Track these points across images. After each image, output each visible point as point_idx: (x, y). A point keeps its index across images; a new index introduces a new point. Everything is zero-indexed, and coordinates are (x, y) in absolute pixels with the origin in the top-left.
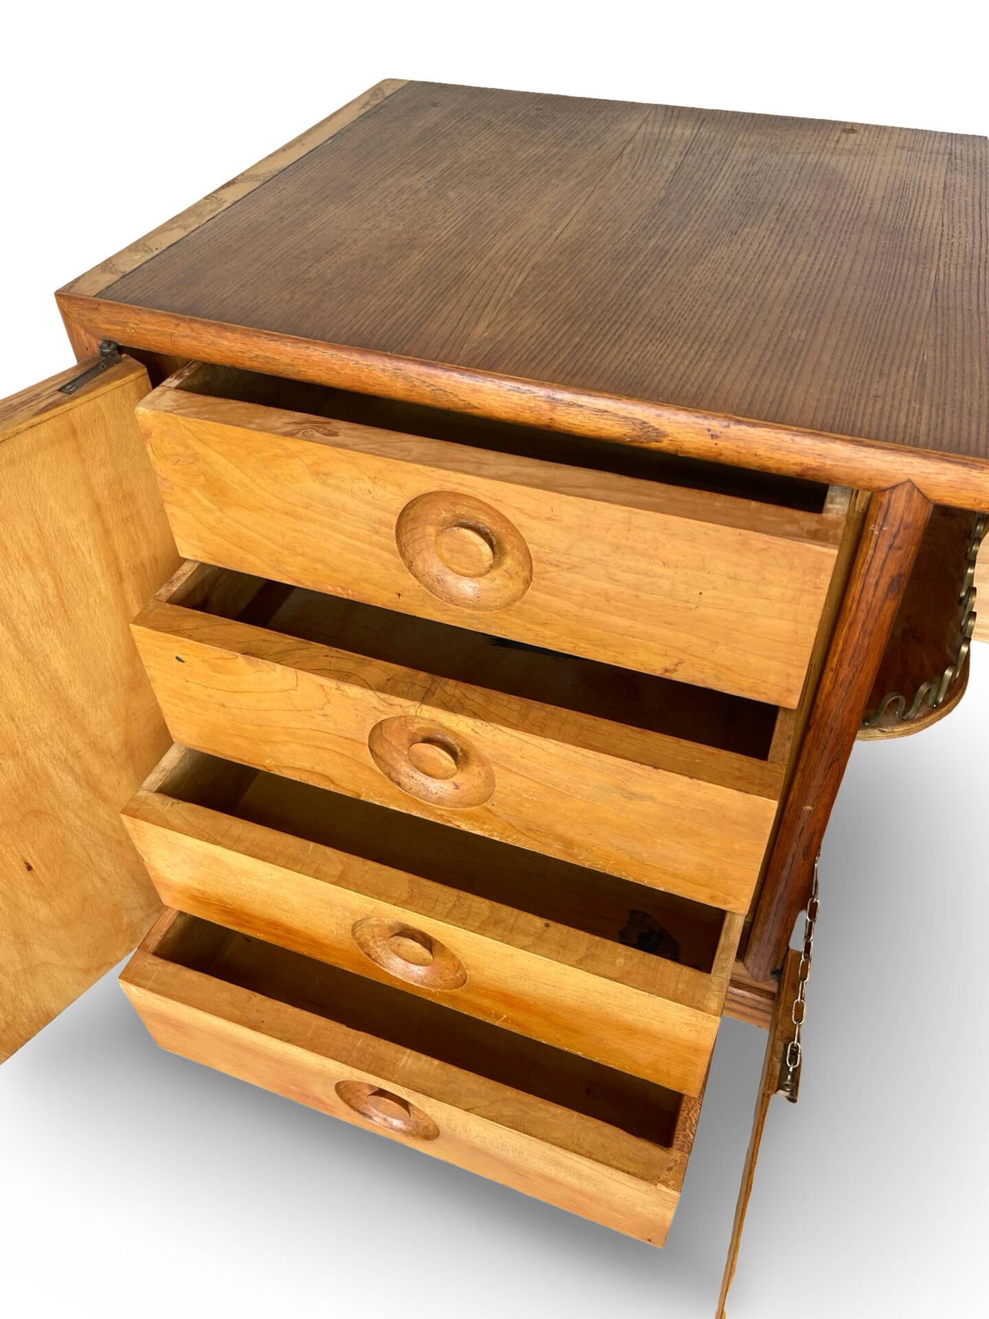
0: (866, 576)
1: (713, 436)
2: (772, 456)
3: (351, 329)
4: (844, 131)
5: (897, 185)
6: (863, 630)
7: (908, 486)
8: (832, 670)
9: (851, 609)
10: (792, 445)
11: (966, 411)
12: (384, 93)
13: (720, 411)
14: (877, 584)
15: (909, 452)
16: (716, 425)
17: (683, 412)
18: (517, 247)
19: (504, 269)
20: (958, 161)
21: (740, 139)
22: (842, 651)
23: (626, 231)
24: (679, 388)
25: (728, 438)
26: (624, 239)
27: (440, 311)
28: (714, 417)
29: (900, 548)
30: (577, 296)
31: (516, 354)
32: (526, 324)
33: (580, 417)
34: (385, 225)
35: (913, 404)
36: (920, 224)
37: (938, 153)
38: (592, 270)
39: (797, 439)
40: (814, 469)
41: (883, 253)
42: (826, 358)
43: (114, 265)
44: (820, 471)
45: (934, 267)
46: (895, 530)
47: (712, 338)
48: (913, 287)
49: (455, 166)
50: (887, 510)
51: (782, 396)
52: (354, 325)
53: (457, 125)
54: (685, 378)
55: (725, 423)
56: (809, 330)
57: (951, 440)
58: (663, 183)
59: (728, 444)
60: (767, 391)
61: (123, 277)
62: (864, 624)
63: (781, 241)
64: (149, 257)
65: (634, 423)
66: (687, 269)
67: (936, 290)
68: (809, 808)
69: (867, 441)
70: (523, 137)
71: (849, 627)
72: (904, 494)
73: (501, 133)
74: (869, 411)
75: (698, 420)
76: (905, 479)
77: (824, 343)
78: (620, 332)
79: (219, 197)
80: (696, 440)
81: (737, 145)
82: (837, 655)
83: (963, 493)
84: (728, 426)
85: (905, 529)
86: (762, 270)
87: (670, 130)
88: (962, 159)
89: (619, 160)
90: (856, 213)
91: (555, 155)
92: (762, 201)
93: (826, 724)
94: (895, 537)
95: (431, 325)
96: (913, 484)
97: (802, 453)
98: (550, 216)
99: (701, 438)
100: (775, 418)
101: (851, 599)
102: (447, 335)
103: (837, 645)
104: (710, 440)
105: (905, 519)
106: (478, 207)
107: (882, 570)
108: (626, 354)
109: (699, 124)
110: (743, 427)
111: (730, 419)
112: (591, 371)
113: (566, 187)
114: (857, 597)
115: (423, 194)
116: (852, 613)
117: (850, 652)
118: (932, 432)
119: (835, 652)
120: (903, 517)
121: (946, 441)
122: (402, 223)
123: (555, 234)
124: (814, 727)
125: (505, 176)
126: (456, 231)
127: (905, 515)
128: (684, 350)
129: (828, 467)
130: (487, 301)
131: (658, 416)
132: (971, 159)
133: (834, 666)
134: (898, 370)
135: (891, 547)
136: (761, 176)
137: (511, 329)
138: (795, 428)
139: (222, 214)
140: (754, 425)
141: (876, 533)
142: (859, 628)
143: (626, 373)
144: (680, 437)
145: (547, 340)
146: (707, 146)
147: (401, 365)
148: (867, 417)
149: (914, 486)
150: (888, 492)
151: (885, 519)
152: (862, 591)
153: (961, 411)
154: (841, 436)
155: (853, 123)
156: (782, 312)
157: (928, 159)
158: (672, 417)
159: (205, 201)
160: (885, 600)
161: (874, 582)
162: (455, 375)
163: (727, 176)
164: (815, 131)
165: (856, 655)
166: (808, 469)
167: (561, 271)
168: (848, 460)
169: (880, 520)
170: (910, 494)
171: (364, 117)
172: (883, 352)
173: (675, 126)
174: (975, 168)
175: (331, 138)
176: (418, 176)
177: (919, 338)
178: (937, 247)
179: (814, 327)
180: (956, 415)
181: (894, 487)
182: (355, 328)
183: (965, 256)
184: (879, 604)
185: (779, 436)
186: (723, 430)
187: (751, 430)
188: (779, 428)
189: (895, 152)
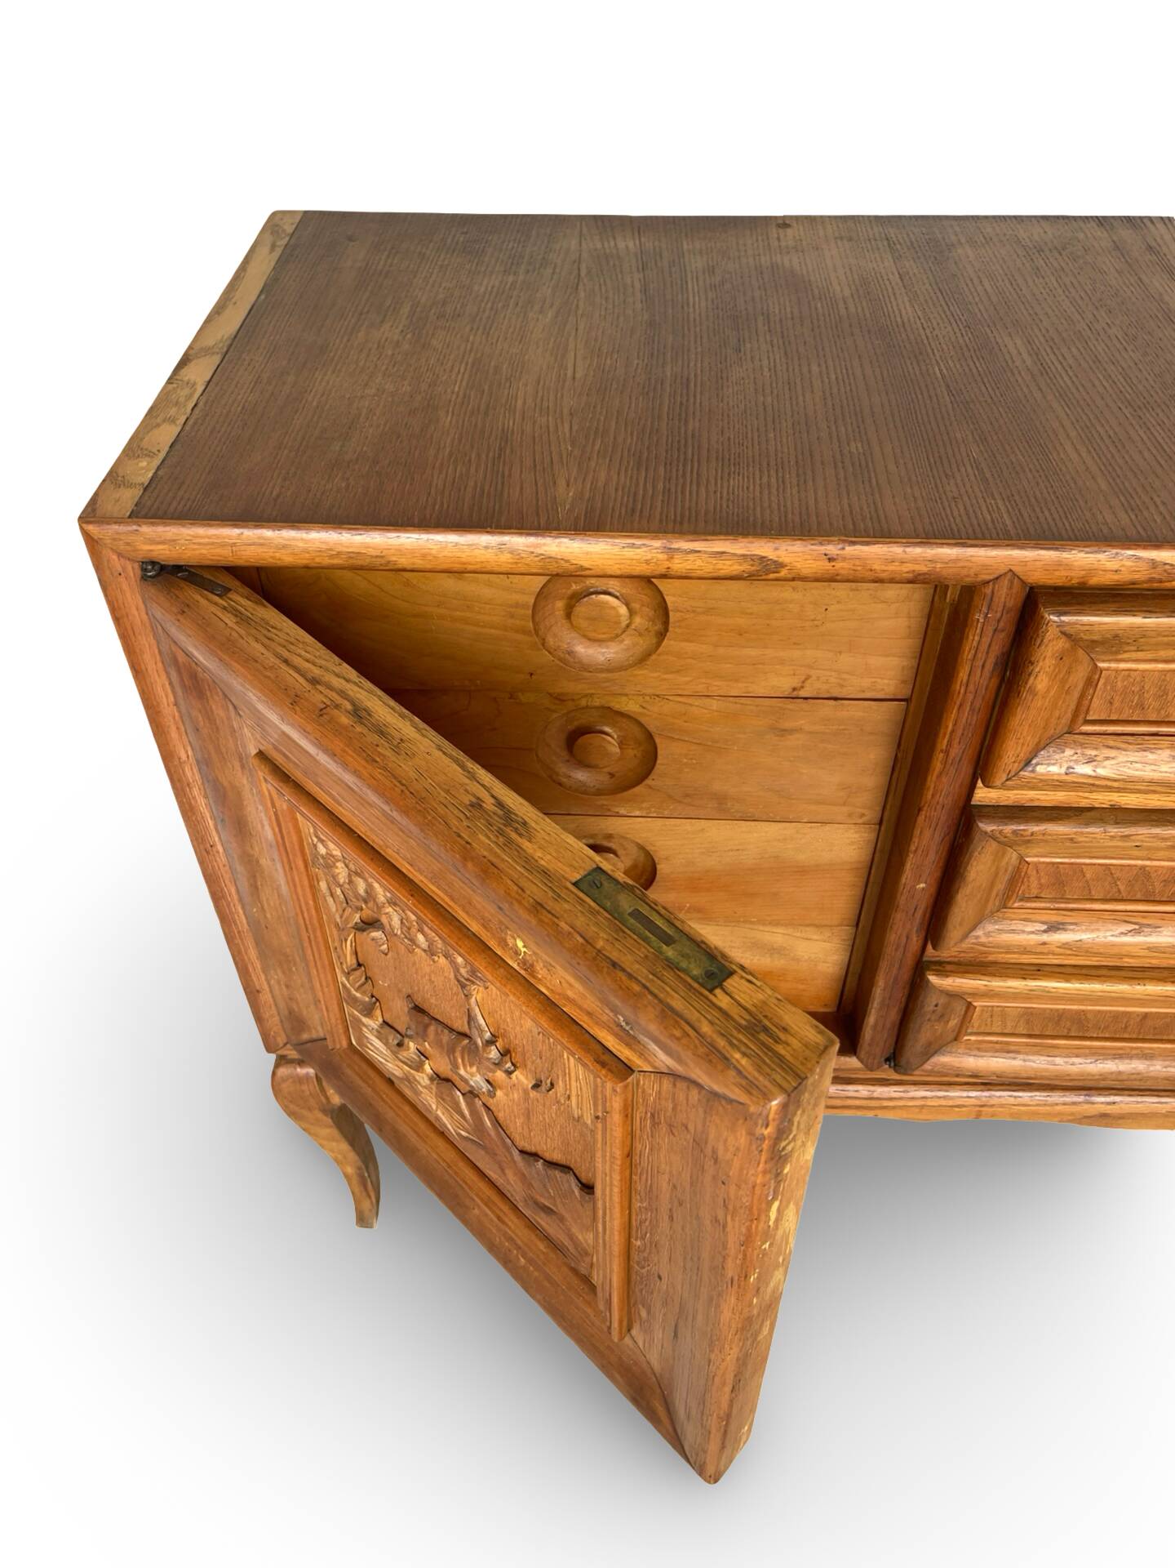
0: (973, 660)
1: (830, 560)
2: (886, 568)
3: (434, 509)
4: (779, 226)
5: (857, 282)
6: (972, 709)
7: (1009, 575)
8: (942, 751)
9: (959, 693)
10: (906, 556)
11: (1033, 500)
12: (284, 231)
13: (833, 535)
14: (983, 666)
15: (1008, 545)
16: (832, 549)
17: (799, 542)
18: (540, 394)
19: (544, 420)
20: (898, 246)
21: (685, 247)
22: (953, 731)
23: (636, 362)
24: (783, 519)
25: (844, 559)
26: (639, 371)
27: (510, 475)
28: (830, 542)
29: (1003, 631)
30: (632, 439)
31: (613, 509)
32: (603, 476)
33: (699, 563)
34: (390, 387)
35: (988, 501)
36: (899, 319)
37: (875, 240)
38: (629, 408)
39: (908, 550)
40: (924, 574)
41: (883, 355)
42: (892, 467)
43: (123, 477)
44: (930, 575)
45: (934, 362)
46: (999, 615)
47: (782, 463)
48: (927, 386)
49: (418, 309)
50: (992, 599)
51: (876, 511)
52: (434, 505)
53: (389, 261)
54: (782, 508)
55: (840, 546)
56: (862, 442)
57: (1036, 530)
58: (640, 305)
59: (845, 565)
60: (861, 509)
61: (145, 489)
62: (972, 703)
63: (786, 354)
64: (157, 462)
65: (752, 560)
66: (717, 395)
67: (948, 386)
68: (922, 885)
69: (970, 542)
70: (467, 267)
71: (959, 709)
72: (1006, 582)
73: (441, 266)
74: (956, 513)
75: (813, 547)
76: (1007, 569)
77: (883, 454)
78: (695, 471)
79: (186, 379)
80: (814, 566)
81: (686, 255)
82: (947, 736)
83: (1057, 573)
84: (843, 549)
85: (1007, 613)
86: (787, 388)
87: (612, 244)
88: (900, 244)
89: (581, 284)
90: (837, 317)
91: (513, 284)
92: (744, 313)
93: (938, 803)
94: (999, 621)
95: (511, 491)
96: (1014, 573)
97: (915, 561)
98: (552, 354)
99: (819, 563)
100: (883, 533)
101: (959, 683)
102: (534, 502)
103: (947, 727)
104: (827, 563)
105: (1007, 604)
106: (472, 354)
107: (987, 653)
108: (715, 492)
109: (636, 234)
110: (858, 547)
111: (844, 541)
112: (694, 514)
113: (547, 320)
114: (965, 681)
115: (406, 346)
116: (961, 695)
117: (959, 732)
118: (1017, 525)
119: (945, 734)
120: (1005, 603)
121: (1032, 530)
122: (406, 383)
123: (570, 373)
124: (925, 808)
125: (477, 315)
126: (467, 384)
127: (1008, 599)
128: (765, 480)
129: (938, 570)
130: (549, 458)
131: (776, 549)
132: (909, 244)
133: (944, 747)
134: (959, 470)
135: (995, 630)
136: (728, 286)
137: (592, 483)
138: (904, 541)
139: (204, 399)
140: (867, 544)
141: (982, 620)
142: (968, 708)
143: (727, 513)
144: (799, 565)
145: (633, 490)
146: (658, 258)
147: (506, 538)
148: (958, 520)
149: (1014, 574)
150: (991, 584)
151: (989, 608)
152: (969, 675)
153: (1029, 501)
154: (944, 541)
155: (784, 216)
156: (828, 427)
157: (869, 247)
158: (790, 548)
159: (171, 386)
160: (990, 678)
161: (981, 664)
162: (565, 541)
163: (696, 290)
164: (751, 230)
165: (966, 733)
166: (919, 575)
167: (600, 413)
168: (957, 560)
169: (985, 609)
170: (1011, 582)
171: (282, 264)
172: (936, 455)
173: (614, 238)
174: (917, 253)
175: (261, 292)
176: (387, 326)
177: (958, 436)
178: (925, 342)
179: (865, 438)
180: (1027, 504)
181: (997, 578)
182: (437, 507)
183: (954, 347)
184: (985, 683)
185: (891, 549)
186: (839, 552)
187: (865, 548)
188: (890, 543)
189: (836, 243)
